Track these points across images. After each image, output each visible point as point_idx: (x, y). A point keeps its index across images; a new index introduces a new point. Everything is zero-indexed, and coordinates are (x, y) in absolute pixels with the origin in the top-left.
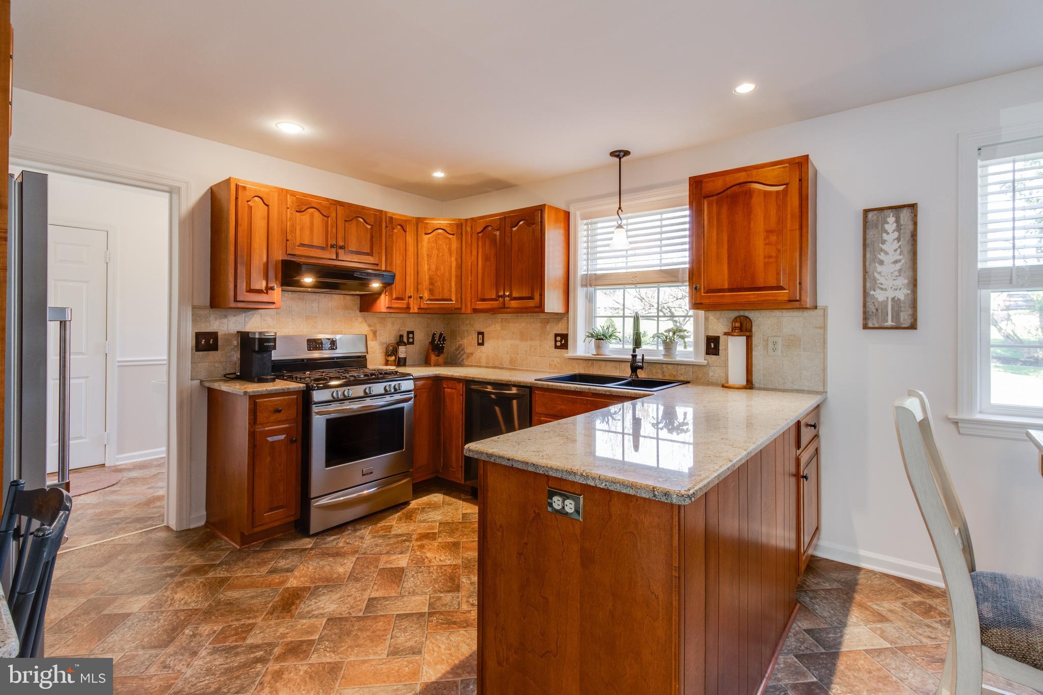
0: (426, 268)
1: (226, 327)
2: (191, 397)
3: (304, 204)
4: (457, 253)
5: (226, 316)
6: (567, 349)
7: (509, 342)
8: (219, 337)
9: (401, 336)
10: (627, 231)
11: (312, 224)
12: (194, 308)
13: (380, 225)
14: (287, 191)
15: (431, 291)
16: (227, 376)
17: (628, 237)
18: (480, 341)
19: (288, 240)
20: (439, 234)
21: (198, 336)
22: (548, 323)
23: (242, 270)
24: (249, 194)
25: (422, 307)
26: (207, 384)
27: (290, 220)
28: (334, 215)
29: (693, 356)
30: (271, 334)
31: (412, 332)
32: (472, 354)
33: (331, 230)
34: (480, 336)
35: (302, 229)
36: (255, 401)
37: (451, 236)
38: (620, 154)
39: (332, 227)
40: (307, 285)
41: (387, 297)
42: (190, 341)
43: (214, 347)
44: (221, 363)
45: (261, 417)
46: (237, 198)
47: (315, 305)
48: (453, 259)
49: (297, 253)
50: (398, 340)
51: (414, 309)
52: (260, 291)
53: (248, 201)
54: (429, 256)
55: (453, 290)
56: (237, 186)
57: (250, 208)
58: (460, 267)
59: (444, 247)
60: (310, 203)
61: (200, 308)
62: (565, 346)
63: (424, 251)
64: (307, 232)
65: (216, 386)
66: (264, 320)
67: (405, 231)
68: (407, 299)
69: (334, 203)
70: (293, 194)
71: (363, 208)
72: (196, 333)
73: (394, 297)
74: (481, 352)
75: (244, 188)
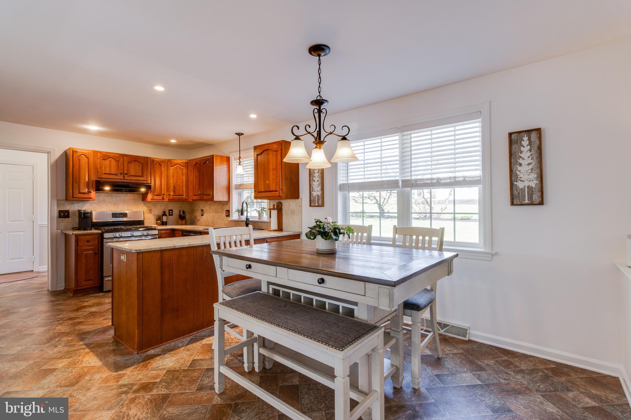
0: (172, 181)
1: (73, 209)
2: (57, 237)
3: (106, 156)
4: (185, 175)
5: (73, 204)
6: (229, 217)
7: (212, 214)
8: (70, 212)
9: (165, 212)
10: (243, 167)
11: (110, 164)
12: (58, 200)
13: (147, 164)
14: (98, 152)
15: (174, 192)
16: (74, 228)
17: (243, 169)
18: (202, 214)
19: (98, 172)
20: (177, 166)
21: (60, 212)
22: (224, 205)
23: (76, 185)
24: (79, 154)
25: (170, 199)
26: (65, 232)
27: (99, 164)
28: (122, 160)
29: (267, 219)
30: (89, 211)
31: (172, 210)
32: (199, 220)
33: (121, 167)
34: (202, 212)
35: (105, 167)
36: (77, 237)
37: (183, 167)
38: (239, 134)
39: (121, 165)
40: (107, 190)
41: (151, 195)
42: (56, 214)
43: (68, 216)
44: (71, 223)
45: (80, 244)
46: (73, 156)
47: (118, 198)
48: (184, 177)
49: (103, 177)
50: (163, 213)
51: (166, 199)
52: (85, 193)
53: (78, 157)
54: (173, 176)
55: (184, 191)
56: (73, 151)
57: (79, 160)
58: (187, 181)
59: (180, 172)
60: (109, 156)
61: (61, 200)
62: (228, 216)
63: (171, 174)
64: (108, 168)
65: (67, 232)
66: (92, 205)
67: (161, 166)
68: (162, 195)
69: (122, 155)
70: (101, 152)
71: (138, 156)
72: (59, 211)
73: (155, 195)
74: (202, 219)
75: (76, 152)
